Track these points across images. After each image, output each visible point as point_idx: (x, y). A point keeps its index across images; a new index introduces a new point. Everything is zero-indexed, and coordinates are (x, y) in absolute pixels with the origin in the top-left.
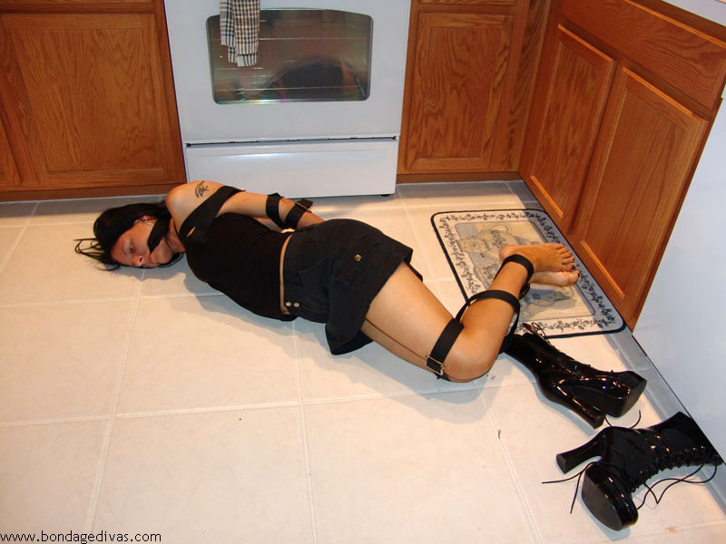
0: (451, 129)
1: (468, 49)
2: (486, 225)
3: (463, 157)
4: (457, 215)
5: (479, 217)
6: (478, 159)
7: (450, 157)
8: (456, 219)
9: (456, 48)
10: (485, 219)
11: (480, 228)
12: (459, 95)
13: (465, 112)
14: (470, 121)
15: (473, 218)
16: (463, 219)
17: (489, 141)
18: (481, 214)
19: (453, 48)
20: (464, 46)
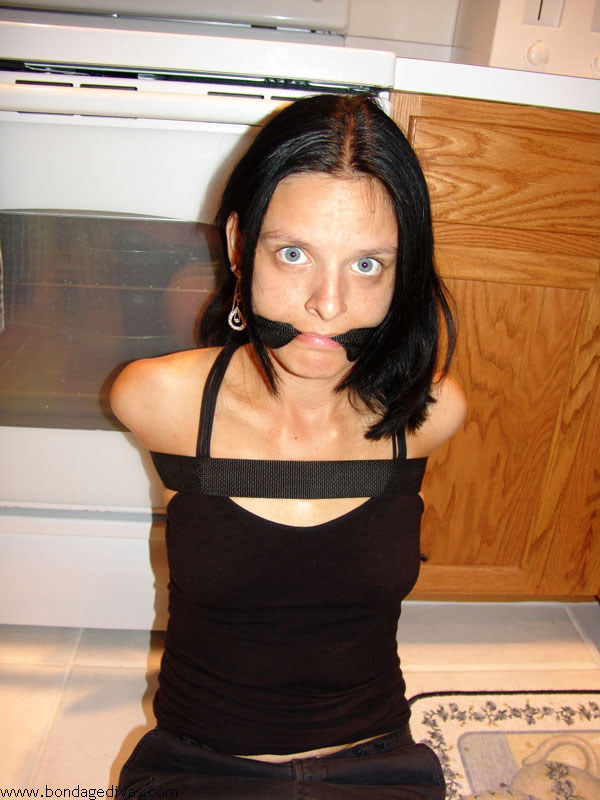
0: (461, 507)
1: (511, 333)
2: (535, 740)
3: (483, 564)
4: (463, 702)
5: (516, 713)
6: (514, 569)
7: (455, 562)
8: (461, 717)
9: (481, 328)
10: (531, 721)
11: (519, 750)
12: (483, 434)
13: (493, 471)
14: (504, 492)
15: (501, 715)
16: (479, 718)
17: (544, 533)
18: (519, 702)
19: (476, 328)
20: (501, 325)
